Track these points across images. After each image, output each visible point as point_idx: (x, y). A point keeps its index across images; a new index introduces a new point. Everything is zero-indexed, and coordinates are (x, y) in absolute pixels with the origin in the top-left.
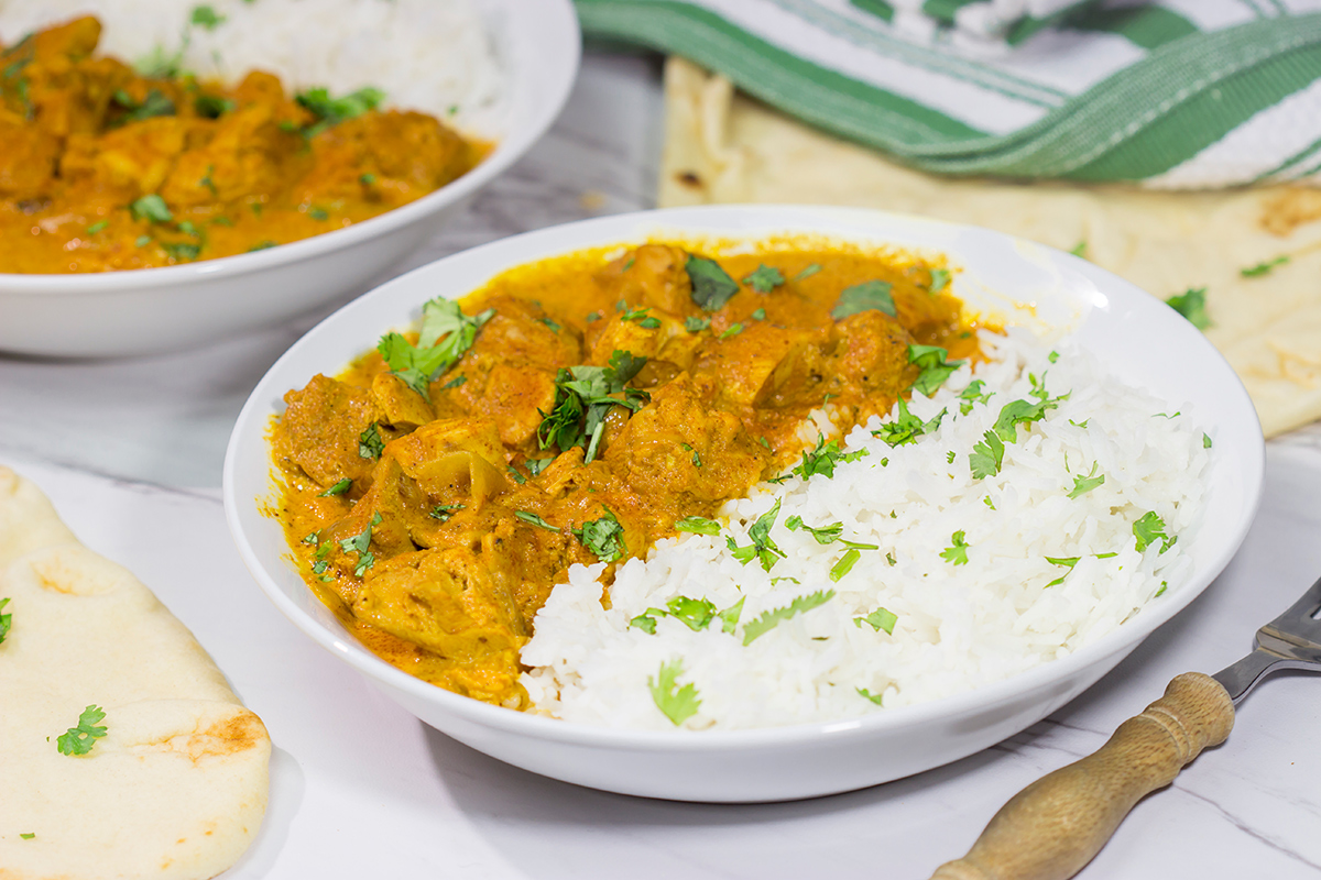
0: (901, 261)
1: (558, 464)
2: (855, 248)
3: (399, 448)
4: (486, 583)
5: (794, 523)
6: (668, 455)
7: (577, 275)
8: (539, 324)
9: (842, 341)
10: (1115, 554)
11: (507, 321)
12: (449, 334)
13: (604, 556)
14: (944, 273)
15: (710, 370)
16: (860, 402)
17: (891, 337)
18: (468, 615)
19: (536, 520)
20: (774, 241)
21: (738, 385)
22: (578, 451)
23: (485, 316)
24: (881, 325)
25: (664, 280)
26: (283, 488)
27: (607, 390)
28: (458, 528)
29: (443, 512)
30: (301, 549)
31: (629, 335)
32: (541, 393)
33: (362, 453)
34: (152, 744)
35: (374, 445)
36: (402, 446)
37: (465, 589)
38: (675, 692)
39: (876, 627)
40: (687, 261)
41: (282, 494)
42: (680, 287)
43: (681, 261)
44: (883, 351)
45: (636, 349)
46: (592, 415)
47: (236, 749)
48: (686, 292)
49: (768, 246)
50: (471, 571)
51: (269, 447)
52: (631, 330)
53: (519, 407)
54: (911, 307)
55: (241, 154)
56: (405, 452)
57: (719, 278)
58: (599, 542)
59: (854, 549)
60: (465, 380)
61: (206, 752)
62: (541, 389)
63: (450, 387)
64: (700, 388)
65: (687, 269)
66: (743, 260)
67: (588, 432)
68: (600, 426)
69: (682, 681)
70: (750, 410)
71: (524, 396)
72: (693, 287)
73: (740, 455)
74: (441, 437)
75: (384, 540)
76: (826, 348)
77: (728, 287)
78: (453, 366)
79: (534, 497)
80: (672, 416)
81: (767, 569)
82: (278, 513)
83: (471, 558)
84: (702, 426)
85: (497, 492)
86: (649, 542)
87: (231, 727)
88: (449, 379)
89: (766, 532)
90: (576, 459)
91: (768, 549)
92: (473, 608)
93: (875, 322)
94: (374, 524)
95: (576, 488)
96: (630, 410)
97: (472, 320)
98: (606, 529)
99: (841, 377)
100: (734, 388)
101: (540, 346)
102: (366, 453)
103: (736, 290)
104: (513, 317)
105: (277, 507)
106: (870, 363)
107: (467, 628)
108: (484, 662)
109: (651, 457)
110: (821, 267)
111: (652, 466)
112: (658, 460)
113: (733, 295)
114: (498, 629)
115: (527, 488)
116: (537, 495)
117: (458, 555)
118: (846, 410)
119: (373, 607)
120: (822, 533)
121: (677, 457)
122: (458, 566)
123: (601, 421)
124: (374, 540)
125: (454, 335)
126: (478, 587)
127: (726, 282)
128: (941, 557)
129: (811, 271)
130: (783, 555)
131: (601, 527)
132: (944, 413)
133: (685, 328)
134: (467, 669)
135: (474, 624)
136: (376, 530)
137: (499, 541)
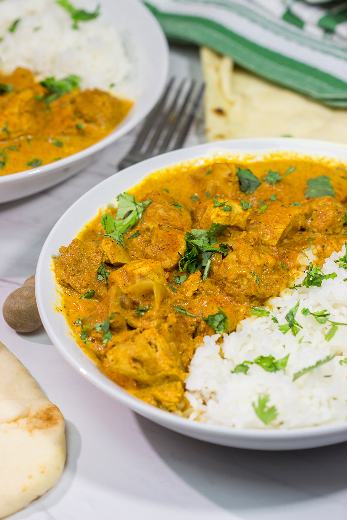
0: (332, 165)
1: (190, 281)
2: (310, 158)
3: (116, 275)
4: (166, 348)
5: (305, 312)
6: (244, 278)
7: (183, 174)
8: (172, 206)
9: (314, 212)
11: (157, 206)
12: (130, 212)
13: (219, 331)
15: (255, 230)
16: (325, 243)
17: (337, 210)
18: (160, 366)
19: (184, 312)
20: (272, 156)
21: (269, 237)
22: (199, 273)
23: (147, 203)
24: (332, 204)
25: (227, 181)
26: (62, 295)
27: (208, 241)
28: (149, 319)
29: (142, 311)
30: (74, 327)
31: (218, 215)
32: (179, 244)
33: (99, 278)
34: (9, 423)
35: (104, 273)
36: (117, 275)
37: (157, 351)
38: (266, 410)
40: (237, 170)
41: (62, 298)
42: (235, 184)
43: (235, 171)
44: (334, 217)
45: (222, 222)
46: (204, 256)
47: (49, 425)
48: (237, 185)
49: (269, 157)
50: (159, 342)
51: (53, 274)
52: (219, 213)
53: (168, 251)
54: (340, 190)
55: (20, 114)
56: (120, 278)
57: (252, 179)
58: (216, 324)
59: (335, 325)
60: (140, 234)
61: (36, 427)
62: (179, 243)
63: (132, 237)
64: (252, 240)
65: (237, 175)
66: (258, 165)
67: (203, 265)
68: (209, 262)
69: (269, 405)
70: (275, 248)
71: (171, 246)
72: (240, 183)
73: (276, 277)
74: (137, 272)
75: (115, 325)
76: (307, 216)
77: (255, 182)
78: (133, 227)
79: (182, 299)
80: (245, 259)
81: (295, 335)
82: (61, 309)
83: (158, 335)
84: (259, 264)
85: (165, 298)
86: (238, 321)
87: (45, 413)
88: (131, 233)
89: (294, 317)
90: (198, 277)
91: (295, 325)
92: (162, 362)
93: (329, 203)
94: (111, 319)
95: (200, 293)
96: (223, 255)
97: (141, 204)
98: (219, 318)
99: (315, 230)
100: (267, 238)
101: (174, 218)
102: (100, 278)
103: (260, 184)
104: (161, 203)
105: (61, 306)
106: (328, 223)
107: (160, 372)
108: (169, 387)
109: (236, 279)
110: (296, 168)
111: (236, 284)
112: (239, 281)
113: (258, 186)
114: (174, 372)
115: (178, 295)
116: (183, 298)
117: (151, 333)
118: (319, 247)
119: (116, 364)
120: (319, 316)
121: (248, 280)
122: (152, 338)
123: (209, 259)
124: (111, 326)
125: (133, 213)
126: (163, 349)
127: (255, 180)
129: (291, 171)
130: (302, 327)
131: (217, 317)
133: (241, 208)
134: (160, 391)
135: (164, 370)
136: (111, 321)
137: (170, 327)
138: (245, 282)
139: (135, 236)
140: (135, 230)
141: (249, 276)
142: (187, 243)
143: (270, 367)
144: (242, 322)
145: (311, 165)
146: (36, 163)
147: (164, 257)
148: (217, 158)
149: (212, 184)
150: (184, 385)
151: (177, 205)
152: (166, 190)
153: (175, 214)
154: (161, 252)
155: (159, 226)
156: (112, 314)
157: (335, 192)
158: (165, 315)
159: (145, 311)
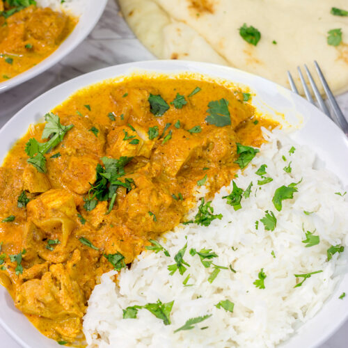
1: (98, 210)
2: (214, 81)
3: (34, 204)
4: (69, 285)
5: (192, 252)
6: (143, 217)
8: (90, 132)
9: (211, 144)
10: (321, 271)
11: (77, 131)
12: (53, 134)
13: (117, 268)
14: (248, 95)
15: (159, 161)
17: (230, 144)
18: (61, 305)
19: (89, 245)
20: (181, 76)
21: (169, 168)
23: (68, 127)
24: (227, 138)
25: (139, 107)
27: (117, 170)
28: (57, 253)
29: (50, 245)
32: (91, 175)
35: (24, 200)
37: (60, 289)
39: (226, 309)
40: (149, 96)
42: (146, 108)
43: (146, 95)
44: (227, 150)
45: (129, 154)
46: (111, 189)
48: (148, 109)
50: (63, 279)
53: (82, 179)
56: (37, 208)
57: (161, 103)
58: (115, 262)
59: (218, 268)
60: (60, 156)
62: (91, 173)
63: (53, 157)
64: (155, 172)
65: (149, 100)
67: (110, 197)
68: (115, 195)
70: (174, 179)
71: (82, 175)
72: (151, 108)
73: (171, 214)
74: (51, 205)
75: (27, 259)
76: (205, 148)
77: (165, 107)
78: (55, 148)
79: (87, 232)
80: (145, 199)
81: (182, 274)
83: (63, 271)
84: (157, 204)
85: (73, 229)
88: (53, 153)
89: (182, 257)
90: (105, 208)
91: (183, 265)
92: (64, 301)
93: (225, 137)
94: (23, 253)
95: (105, 224)
96: (127, 189)
97: (63, 127)
98: (118, 258)
99: (211, 160)
100: (168, 169)
101: (90, 143)
102: (20, 205)
103: (169, 108)
104: (80, 129)
106: (222, 156)
107: (60, 311)
108: (68, 323)
109: (136, 217)
110: (200, 89)
111: (136, 221)
112: (139, 218)
113: (167, 110)
114: (74, 311)
115: (86, 227)
116: (89, 230)
117: (57, 270)
118: (212, 179)
119: (23, 304)
120: (205, 257)
121: (146, 218)
122: (57, 275)
123: (116, 192)
124: (23, 259)
125: (56, 136)
126: (65, 287)
127: (164, 104)
128: (254, 283)
129: (196, 91)
130: (189, 266)
131: (115, 257)
132: (252, 185)
133: (148, 136)
134: (61, 326)
135: (64, 309)
136: (23, 256)
137: (74, 265)
138: (144, 220)
139: (56, 156)
140: (57, 151)
141: (148, 216)
142: (98, 174)
143: (156, 311)
144: (139, 257)
145: (214, 87)
147: (78, 183)
148: (135, 76)
149: (126, 108)
150: (82, 321)
151: (94, 130)
152: (88, 107)
153: (91, 139)
154: (76, 178)
155: (77, 150)
156: (24, 250)
157: (232, 118)
158: (72, 250)
159: (54, 245)
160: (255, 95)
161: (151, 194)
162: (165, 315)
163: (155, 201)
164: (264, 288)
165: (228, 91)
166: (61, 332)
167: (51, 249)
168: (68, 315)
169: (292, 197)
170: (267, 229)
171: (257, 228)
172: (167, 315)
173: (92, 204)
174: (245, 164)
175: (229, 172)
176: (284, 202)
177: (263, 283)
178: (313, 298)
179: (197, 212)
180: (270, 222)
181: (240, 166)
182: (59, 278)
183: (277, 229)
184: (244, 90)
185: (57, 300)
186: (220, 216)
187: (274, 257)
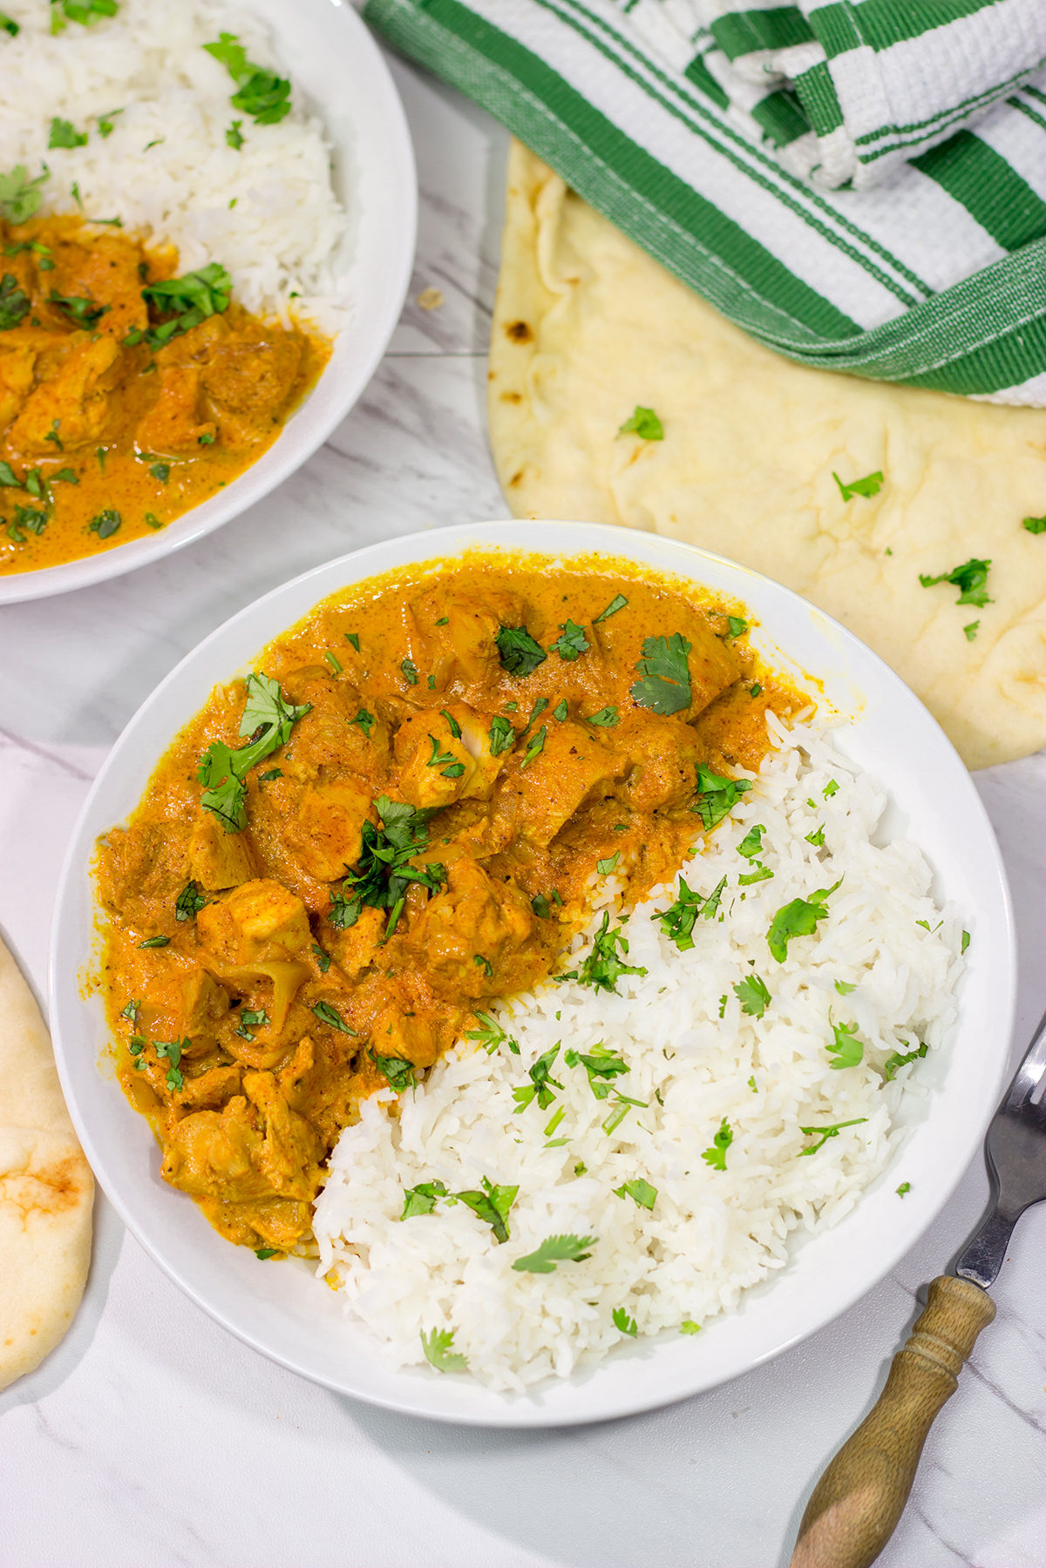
0: (702, 601)
1: (361, 926)
2: (660, 579)
3: (211, 919)
4: (284, 1127)
5: (572, 1058)
6: (461, 969)
8: (352, 728)
9: (636, 770)
10: (865, 1120)
11: (322, 720)
12: (266, 727)
13: (396, 1086)
14: (742, 622)
16: (648, 840)
17: (682, 772)
18: (265, 1178)
19: (335, 1023)
22: (379, 914)
23: (302, 709)
24: (674, 756)
25: (476, 659)
27: (411, 831)
28: (261, 1047)
29: (247, 1027)
30: (120, 1024)
31: (432, 789)
32: (348, 845)
33: (179, 916)
35: (190, 904)
36: (215, 916)
37: (265, 1138)
39: (639, 1202)
41: (106, 942)
42: (489, 659)
44: (674, 790)
46: (394, 885)
47: (62, 1207)
48: (495, 661)
50: (271, 1114)
52: (435, 781)
53: (327, 848)
54: (706, 679)
56: (219, 927)
57: (528, 646)
58: (392, 1073)
59: (624, 1102)
60: (282, 775)
61: (35, 1206)
62: (349, 836)
63: (267, 777)
64: (498, 841)
65: (497, 642)
67: (390, 901)
68: (402, 900)
70: (544, 855)
71: (331, 838)
72: (501, 655)
73: (530, 955)
74: (251, 926)
75: (192, 1056)
76: (621, 779)
77: (534, 655)
78: (271, 756)
79: (334, 990)
80: (468, 926)
81: (545, 1109)
82: (99, 979)
83: (272, 1092)
85: (301, 983)
86: (438, 1051)
87: (58, 1173)
88: (265, 768)
89: (546, 1072)
90: (378, 924)
91: (549, 1086)
92: (271, 1167)
93: (669, 753)
94: (183, 1046)
95: (375, 971)
96: (431, 890)
97: (290, 711)
98: (399, 1065)
99: (634, 808)
100: (530, 832)
101: (353, 752)
102: (181, 915)
103: (544, 658)
104: (329, 716)
105: (98, 969)
106: (660, 801)
107: (262, 1191)
108: (281, 1212)
109: (446, 964)
110: (628, 600)
111: (446, 971)
112: (451, 968)
113: (540, 663)
114: (293, 1189)
115: (330, 978)
116: (337, 986)
117: (260, 1085)
118: (634, 856)
119: (179, 1173)
120: (598, 1072)
121: (469, 971)
122: (259, 1099)
123: (403, 895)
124: (184, 1057)
125: (273, 732)
126: (276, 1133)
127: (534, 649)
128: (703, 1155)
129: (616, 606)
130: (561, 1087)
131: (393, 1063)
132: (724, 883)
133: (488, 744)
134: (263, 1218)
135: (271, 1187)
136: (184, 1052)
137: (297, 1082)
138: (463, 973)
139: (272, 778)
140: (274, 764)
141: (471, 964)
142: (365, 848)
144: (449, 1055)
145: (660, 597)
146: (107, 527)
147: (319, 856)
149: (443, 656)
150: (312, 1210)
151: (362, 718)
152: (354, 641)
153: (354, 743)
154: (314, 844)
155: (320, 768)
156: (187, 1039)
157: (694, 690)
158: (296, 1039)
159: (256, 1026)
160: (757, 625)
161: (483, 916)
162: (497, 1213)
163: (490, 932)
164: (725, 1169)
165: (691, 610)
166: (264, 1234)
167: (249, 1037)
168: (280, 1197)
169: (814, 929)
170: (747, 1010)
171: (721, 1016)
172: (502, 1213)
173: (350, 913)
174: (716, 818)
175: (676, 838)
176: (792, 943)
177: (724, 1157)
178: (838, 1183)
179: (588, 951)
180: (755, 996)
181: (703, 822)
182: (263, 1109)
183: (770, 1014)
184: (730, 608)
185: (255, 1167)
186: (643, 972)
187: (755, 1091)
